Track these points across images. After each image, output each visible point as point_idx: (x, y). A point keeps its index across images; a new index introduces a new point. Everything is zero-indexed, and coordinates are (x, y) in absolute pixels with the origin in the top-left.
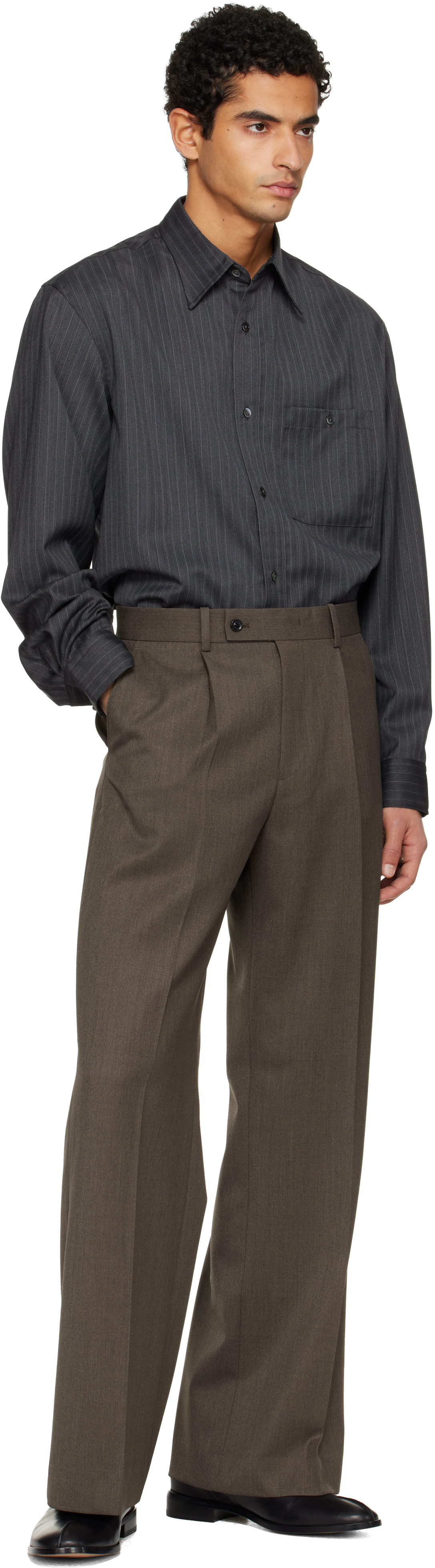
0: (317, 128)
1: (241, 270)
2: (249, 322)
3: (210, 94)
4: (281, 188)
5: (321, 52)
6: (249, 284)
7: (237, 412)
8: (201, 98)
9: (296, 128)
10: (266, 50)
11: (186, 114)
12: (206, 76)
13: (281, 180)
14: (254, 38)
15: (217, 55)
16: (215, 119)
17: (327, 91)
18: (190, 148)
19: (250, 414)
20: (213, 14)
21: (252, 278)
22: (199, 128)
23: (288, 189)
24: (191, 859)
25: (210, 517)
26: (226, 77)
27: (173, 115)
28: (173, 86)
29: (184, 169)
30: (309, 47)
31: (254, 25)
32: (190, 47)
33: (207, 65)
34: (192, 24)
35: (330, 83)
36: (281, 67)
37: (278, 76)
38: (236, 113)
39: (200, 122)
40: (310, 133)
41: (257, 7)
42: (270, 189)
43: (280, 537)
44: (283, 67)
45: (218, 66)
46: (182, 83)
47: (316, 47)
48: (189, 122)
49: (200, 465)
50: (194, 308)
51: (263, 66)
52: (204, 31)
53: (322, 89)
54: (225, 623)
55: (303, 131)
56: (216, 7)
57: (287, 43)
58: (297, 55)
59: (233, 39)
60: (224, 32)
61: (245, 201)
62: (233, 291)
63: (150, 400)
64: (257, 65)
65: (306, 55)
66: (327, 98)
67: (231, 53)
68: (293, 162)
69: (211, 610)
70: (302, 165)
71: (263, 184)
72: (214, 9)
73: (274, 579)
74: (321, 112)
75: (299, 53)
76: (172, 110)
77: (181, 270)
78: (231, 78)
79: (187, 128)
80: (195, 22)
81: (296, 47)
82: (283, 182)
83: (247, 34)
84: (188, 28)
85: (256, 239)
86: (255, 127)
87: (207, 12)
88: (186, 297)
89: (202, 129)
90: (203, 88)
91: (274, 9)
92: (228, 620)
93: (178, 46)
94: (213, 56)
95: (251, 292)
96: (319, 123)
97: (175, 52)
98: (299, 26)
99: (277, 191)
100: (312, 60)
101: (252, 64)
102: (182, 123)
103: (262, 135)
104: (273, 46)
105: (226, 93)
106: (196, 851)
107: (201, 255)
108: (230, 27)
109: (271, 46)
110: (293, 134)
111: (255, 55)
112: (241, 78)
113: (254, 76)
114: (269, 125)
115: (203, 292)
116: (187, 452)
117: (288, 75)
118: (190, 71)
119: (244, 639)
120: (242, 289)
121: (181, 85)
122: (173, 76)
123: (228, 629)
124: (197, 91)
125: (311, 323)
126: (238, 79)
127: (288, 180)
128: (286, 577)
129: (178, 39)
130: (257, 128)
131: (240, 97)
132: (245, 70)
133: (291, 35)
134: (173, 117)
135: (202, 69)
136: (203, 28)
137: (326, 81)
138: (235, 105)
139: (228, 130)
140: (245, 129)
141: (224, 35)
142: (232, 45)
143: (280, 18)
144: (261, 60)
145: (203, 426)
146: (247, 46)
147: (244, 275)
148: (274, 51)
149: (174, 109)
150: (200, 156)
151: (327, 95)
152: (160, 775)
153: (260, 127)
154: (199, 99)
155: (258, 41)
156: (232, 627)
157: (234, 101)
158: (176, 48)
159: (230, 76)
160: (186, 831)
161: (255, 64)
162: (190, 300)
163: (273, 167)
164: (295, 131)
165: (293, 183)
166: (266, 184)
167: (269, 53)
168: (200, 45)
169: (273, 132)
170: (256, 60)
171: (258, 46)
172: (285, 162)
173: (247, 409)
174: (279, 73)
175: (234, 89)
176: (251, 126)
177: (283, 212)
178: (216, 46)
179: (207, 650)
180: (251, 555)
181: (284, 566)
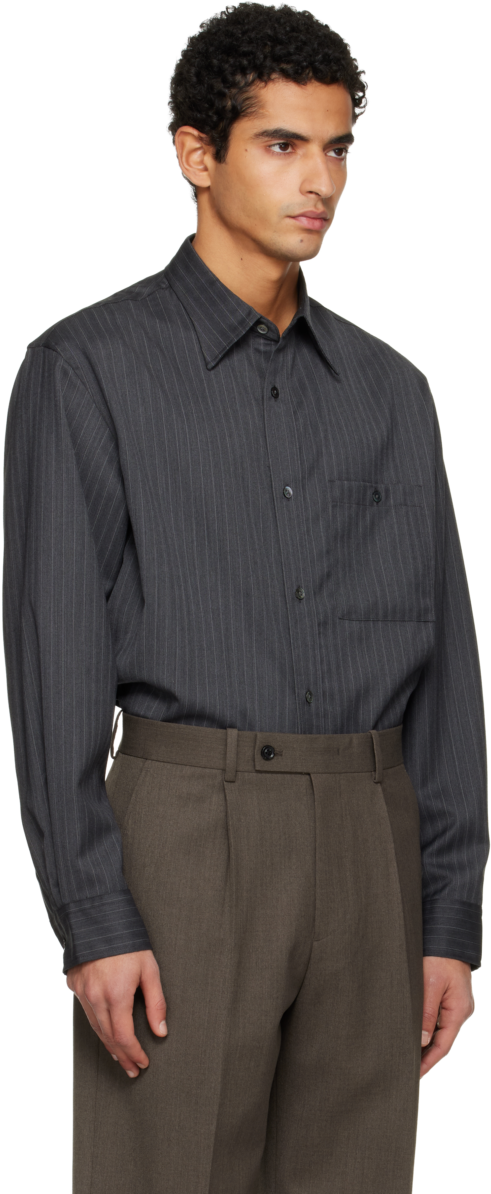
0: (351, 148)
1: (269, 324)
2: (278, 386)
3: (224, 107)
4: (310, 219)
5: (355, 60)
6: (277, 342)
7: (276, 492)
8: (213, 113)
9: (327, 147)
10: (289, 54)
11: (195, 132)
12: (219, 86)
13: (310, 209)
14: (276, 41)
15: (232, 61)
16: (230, 138)
17: (362, 105)
18: (201, 174)
19: (292, 493)
20: (225, 14)
21: (281, 334)
22: (211, 149)
23: (318, 220)
24: (215, 1045)
25: (236, 621)
26: (243, 87)
27: (179, 135)
28: (180, 99)
29: (193, 201)
30: (341, 52)
31: (276, 25)
32: (199, 53)
33: (220, 73)
34: (201, 26)
35: (366, 96)
36: (309, 73)
37: (305, 84)
38: (255, 131)
39: (212, 142)
40: (343, 155)
41: (278, 6)
42: (298, 220)
43: (315, 650)
44: (311, 74)
45: (233, 74)
46: (191, 96)
47: (349, 54)
48: (199, 142)
49: (227, 559)
50: (213, 368)
51: (287, 72)
52: (215, 34)
53: (357, 102)
54: (255, 749)
55: (335, 152)
56: (230, 6)
57: (316, 46)
58: (327, 60)
59: (250, 42)
60: (239, 34)
61: (266, 235)
62: (258, 351)
63: (164, 479)
64: (280, 72)
65: (338, 61)
66: (362, 113)
67: (249, 58)
68: (324, 188)
69: (239, 732)
70: (335, 191)
71: (289, 214)
72: (227, 8)
73: (308, 700)
74: (355, 130)
75: (329, 57)
76: (178, 128)
77: (196, 324)
78: (249, 87)
79: (196, 150)
80: (204, 24)
81: (326, 50)
82: (311, 211)
83: (268, 35)
84: (196, 31)
85: (280, 283)
86: (278, 146)
87: (219, 12)
88: (204, 356)
89: (215, 150)
90: (216, 101)
91: (298, 7)
92: (259, 745)
93: (185, 54)
94: (227, 62)
95: (279, 351)
96: (354, 143)
97: (181, 60)
98: (328, 27)
99: (305, 222)
100: (345, 66)
101: (273, 70)
102: (191, 143)
103: (287, 156)
104: (299, 49)
105: (244, 107)
106: (221, 1036)
107: (220, 308)
108: (246, 27)
109: (297, 48)
110: (324, 155)
111: (277, 59)
112: (261, 88)
113: (277, 85)
114: (294, 144)
115: (224, 349)
116: (209, 542)
117: (317, 84)
118: (200, 81)
119: (275, 770)
120: (268, 348)
121: (190, 98)
122: (179, 89)
123: (258, 757)
124: (208, 104)
125: (348, 381)
126: (258, 88)
127: (318, 209)
128: (323, 697)
129: (184, 45)
130: (281, 148)
131: (261, 111)
132: (265, 78)
133: (319, 37)
134: (180, 137)
135: (214, 78)
136: (214, 30)
137: (361, 94)
138: (255, 121)
139: (246, 150)
140: (266, 149)
141: (240, 38)
142: (250, 49)
143: (307, 18)
144: (284, 66)
145: (230, 511)
146: (267, 50)
147: (272, 331)
148: (300, 55)
149: (180, 127)
150: (212, 183)
151: (362, 110)
152: (176, 944)
153: (284, 147)
154: (210, 114)
155: (281, 42)
156: (262, 753)
157: (254, 116)
158: (182, 55)
159: (248, 86)
160: (207, 1012)
161: (278, 70)
162: (208, 359)
163: (300, 194)
164: (325, 152)
165: (323, 212)
166: (293, 215)
167: (294, 58)
168: (211, 49)
169: (300, 152)
170: (278, 65)
171: (281, 49)
172: (314, 188)
173: (287, 487)
174: (306, 80)
175: (253, 102)
176: (274, 145)
177: (312, 248)
178: (230, 51)
179: (231, 780)
180: (285, 668)
181: (320, 685)
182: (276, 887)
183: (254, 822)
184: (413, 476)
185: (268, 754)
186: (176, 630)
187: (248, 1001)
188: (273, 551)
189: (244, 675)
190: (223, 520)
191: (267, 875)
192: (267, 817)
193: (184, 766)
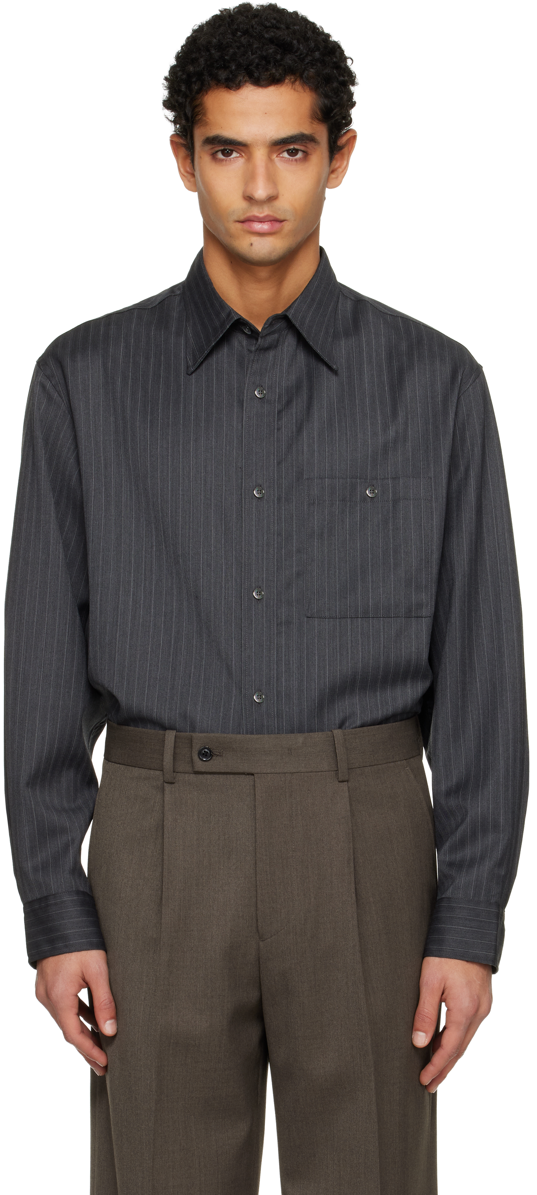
6: (257, 340)
7: (245, 493)
13: (254, 213)
16: (194, 145)
38: (203, 137)
42: (245, 224)
50: (194, 371)
54: (192, 750)
55: (288, 153)
61: (226, 240)
69: (178, 733)
71: (237, 219)
73: (257, 700)
82: (256, 216)
86: (221, 153)
92: (197, 746)
99: (253, 226)
107: (209, 311)
115: (203, 353)
119: (216, 771)
123: (196, 757)
138: (201, 128)
139: (201, 157)
140: (213, 156)
156: (201, 755)
157: (200, 123)
162: (190, 363)
163: (243, 199)
166: (240, 219)
175: (199, 110)
179: (170, 782)
180: (232, 670)
181: (273, 685)
182: (213, 887)
183: (192, 823)
184: (424, 468)
185: (205, 754)
186: (116, 636)
187: (182, 1000)
188: (234, 552)
189: (190, 677)
190: (176, 524)
191: (204, 875)
192: (207, 818)
193: (134, 768)
